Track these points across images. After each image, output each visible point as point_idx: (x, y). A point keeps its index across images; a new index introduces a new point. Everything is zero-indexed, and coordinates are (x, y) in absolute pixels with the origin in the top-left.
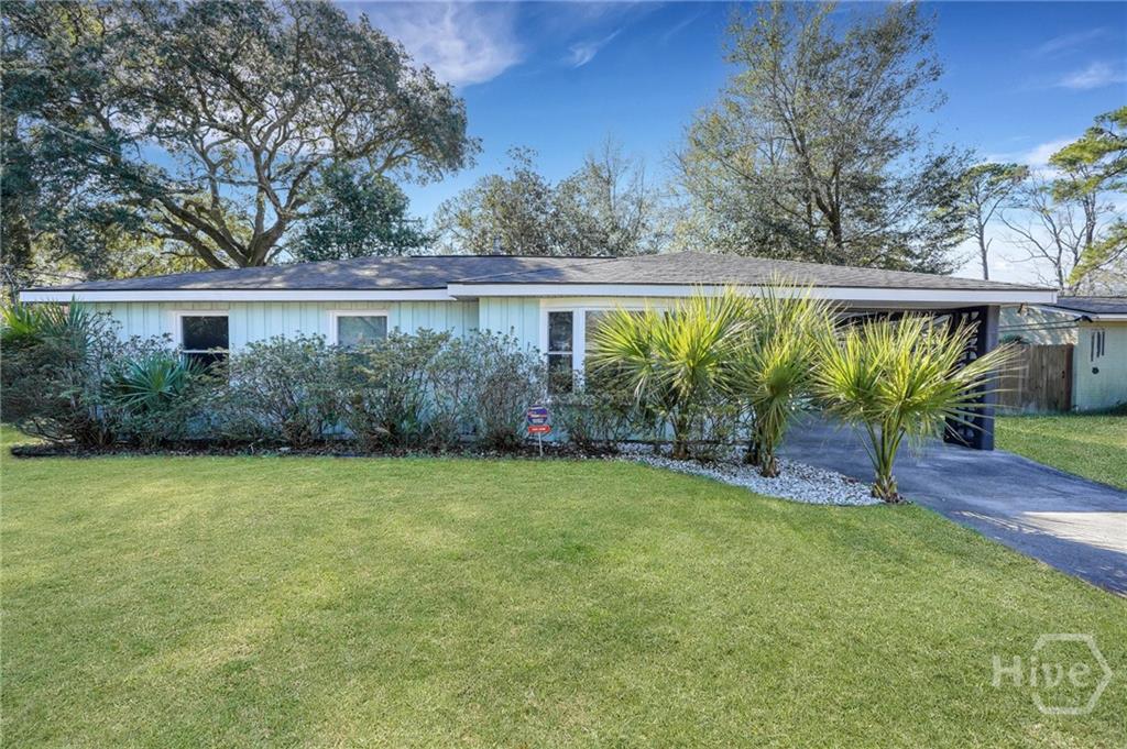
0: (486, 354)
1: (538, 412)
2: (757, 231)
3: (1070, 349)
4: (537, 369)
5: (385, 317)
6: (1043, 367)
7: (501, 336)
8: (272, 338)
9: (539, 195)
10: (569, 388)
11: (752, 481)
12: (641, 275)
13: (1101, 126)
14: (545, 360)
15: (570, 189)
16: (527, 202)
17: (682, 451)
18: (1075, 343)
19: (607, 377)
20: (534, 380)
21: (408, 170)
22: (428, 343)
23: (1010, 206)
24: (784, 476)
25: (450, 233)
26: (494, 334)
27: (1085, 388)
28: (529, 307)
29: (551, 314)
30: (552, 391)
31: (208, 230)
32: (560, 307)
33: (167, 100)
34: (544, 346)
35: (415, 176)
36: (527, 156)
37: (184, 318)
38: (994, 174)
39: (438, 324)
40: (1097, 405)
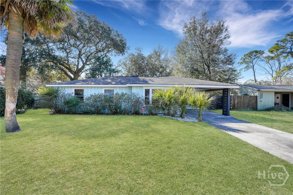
0: (133, 97)
1: (143, 107)
2: (191, 70)
3: (256, 97)
4: (143, 100)
5: (113, 90)
6: (251, 101)
7: (136, 94)
8: (94, 94)
9: (143, 59)
10: (149, 103)
11: (180, 119)
12: (162, 82)
13: (278, 43)
14: (144, 98)
15: (150, 57)
16: (140, 60)
17: (168, 114)
18: (257, 95)
19: (155, 101)
20: (142, 102)
21: (112, 53)
22: (123, 95)
23: (260, 61)
24: (185, 118)
25: (121, 67)
26: (135, 93)
27: (260, 105)
28: (141, 88)
29: (145, 90)
30: (146, 104)
31: (67, 68)
32: (147, 88)
33: (61, 41)
34: (144, 95)
35: (114, 55)
36: (140, 49)
37: (75, 90)
38: (256, 53)
39: (125, 91)
40: (262, 109)
